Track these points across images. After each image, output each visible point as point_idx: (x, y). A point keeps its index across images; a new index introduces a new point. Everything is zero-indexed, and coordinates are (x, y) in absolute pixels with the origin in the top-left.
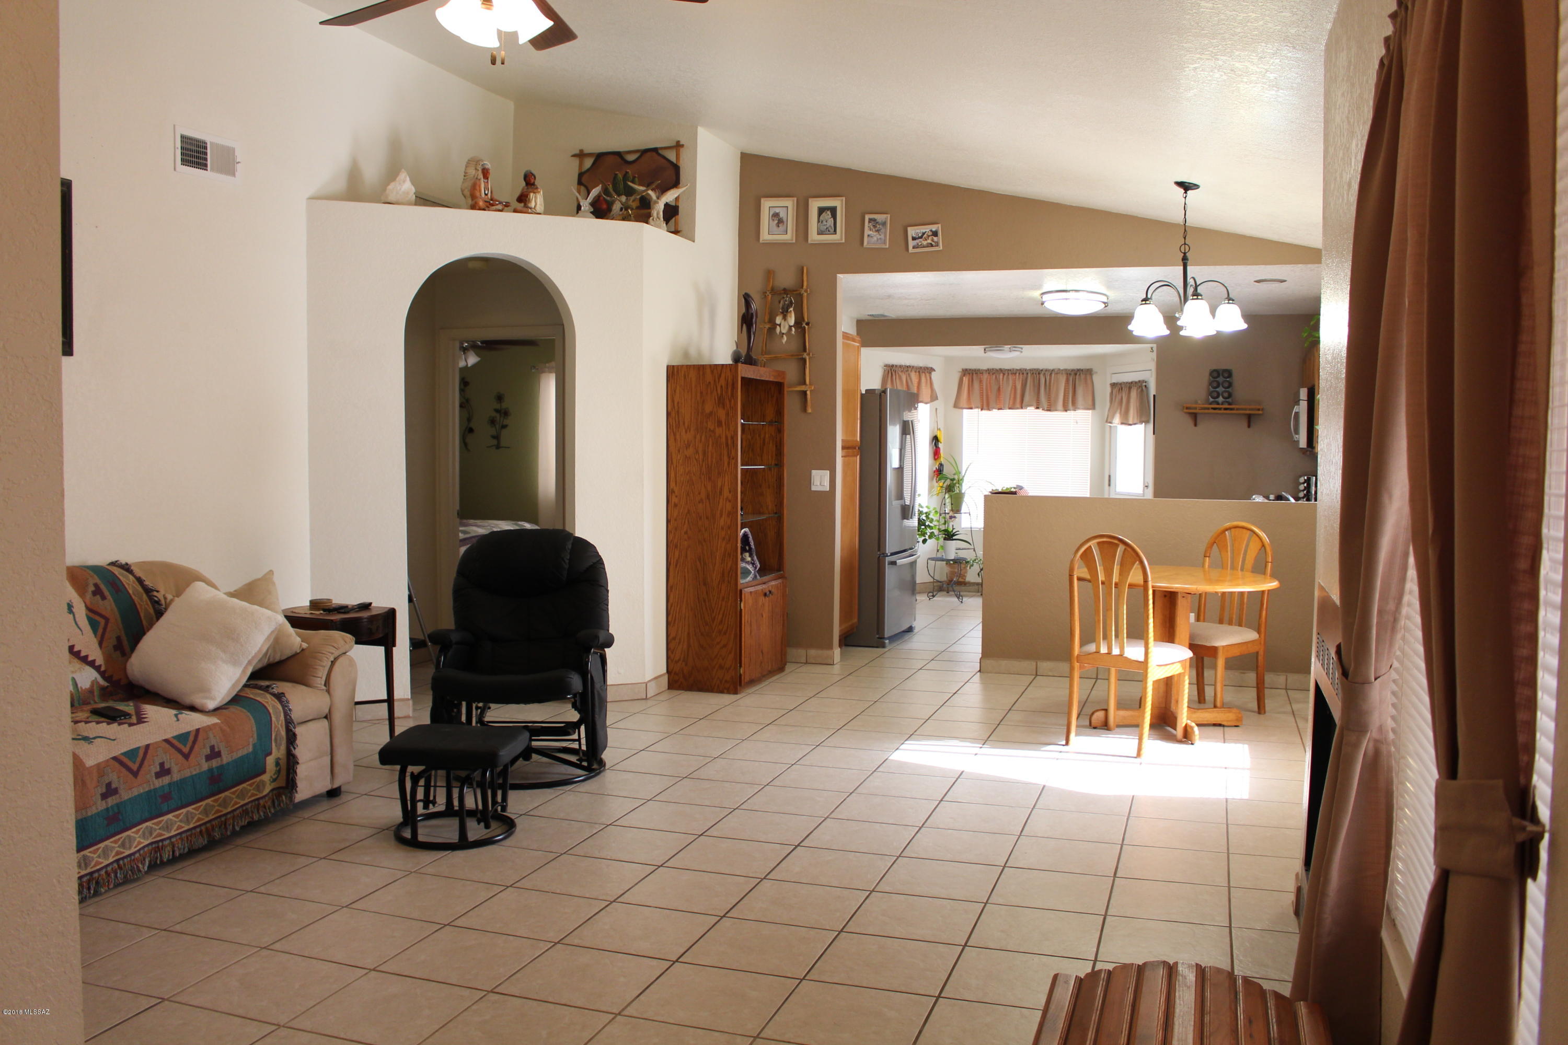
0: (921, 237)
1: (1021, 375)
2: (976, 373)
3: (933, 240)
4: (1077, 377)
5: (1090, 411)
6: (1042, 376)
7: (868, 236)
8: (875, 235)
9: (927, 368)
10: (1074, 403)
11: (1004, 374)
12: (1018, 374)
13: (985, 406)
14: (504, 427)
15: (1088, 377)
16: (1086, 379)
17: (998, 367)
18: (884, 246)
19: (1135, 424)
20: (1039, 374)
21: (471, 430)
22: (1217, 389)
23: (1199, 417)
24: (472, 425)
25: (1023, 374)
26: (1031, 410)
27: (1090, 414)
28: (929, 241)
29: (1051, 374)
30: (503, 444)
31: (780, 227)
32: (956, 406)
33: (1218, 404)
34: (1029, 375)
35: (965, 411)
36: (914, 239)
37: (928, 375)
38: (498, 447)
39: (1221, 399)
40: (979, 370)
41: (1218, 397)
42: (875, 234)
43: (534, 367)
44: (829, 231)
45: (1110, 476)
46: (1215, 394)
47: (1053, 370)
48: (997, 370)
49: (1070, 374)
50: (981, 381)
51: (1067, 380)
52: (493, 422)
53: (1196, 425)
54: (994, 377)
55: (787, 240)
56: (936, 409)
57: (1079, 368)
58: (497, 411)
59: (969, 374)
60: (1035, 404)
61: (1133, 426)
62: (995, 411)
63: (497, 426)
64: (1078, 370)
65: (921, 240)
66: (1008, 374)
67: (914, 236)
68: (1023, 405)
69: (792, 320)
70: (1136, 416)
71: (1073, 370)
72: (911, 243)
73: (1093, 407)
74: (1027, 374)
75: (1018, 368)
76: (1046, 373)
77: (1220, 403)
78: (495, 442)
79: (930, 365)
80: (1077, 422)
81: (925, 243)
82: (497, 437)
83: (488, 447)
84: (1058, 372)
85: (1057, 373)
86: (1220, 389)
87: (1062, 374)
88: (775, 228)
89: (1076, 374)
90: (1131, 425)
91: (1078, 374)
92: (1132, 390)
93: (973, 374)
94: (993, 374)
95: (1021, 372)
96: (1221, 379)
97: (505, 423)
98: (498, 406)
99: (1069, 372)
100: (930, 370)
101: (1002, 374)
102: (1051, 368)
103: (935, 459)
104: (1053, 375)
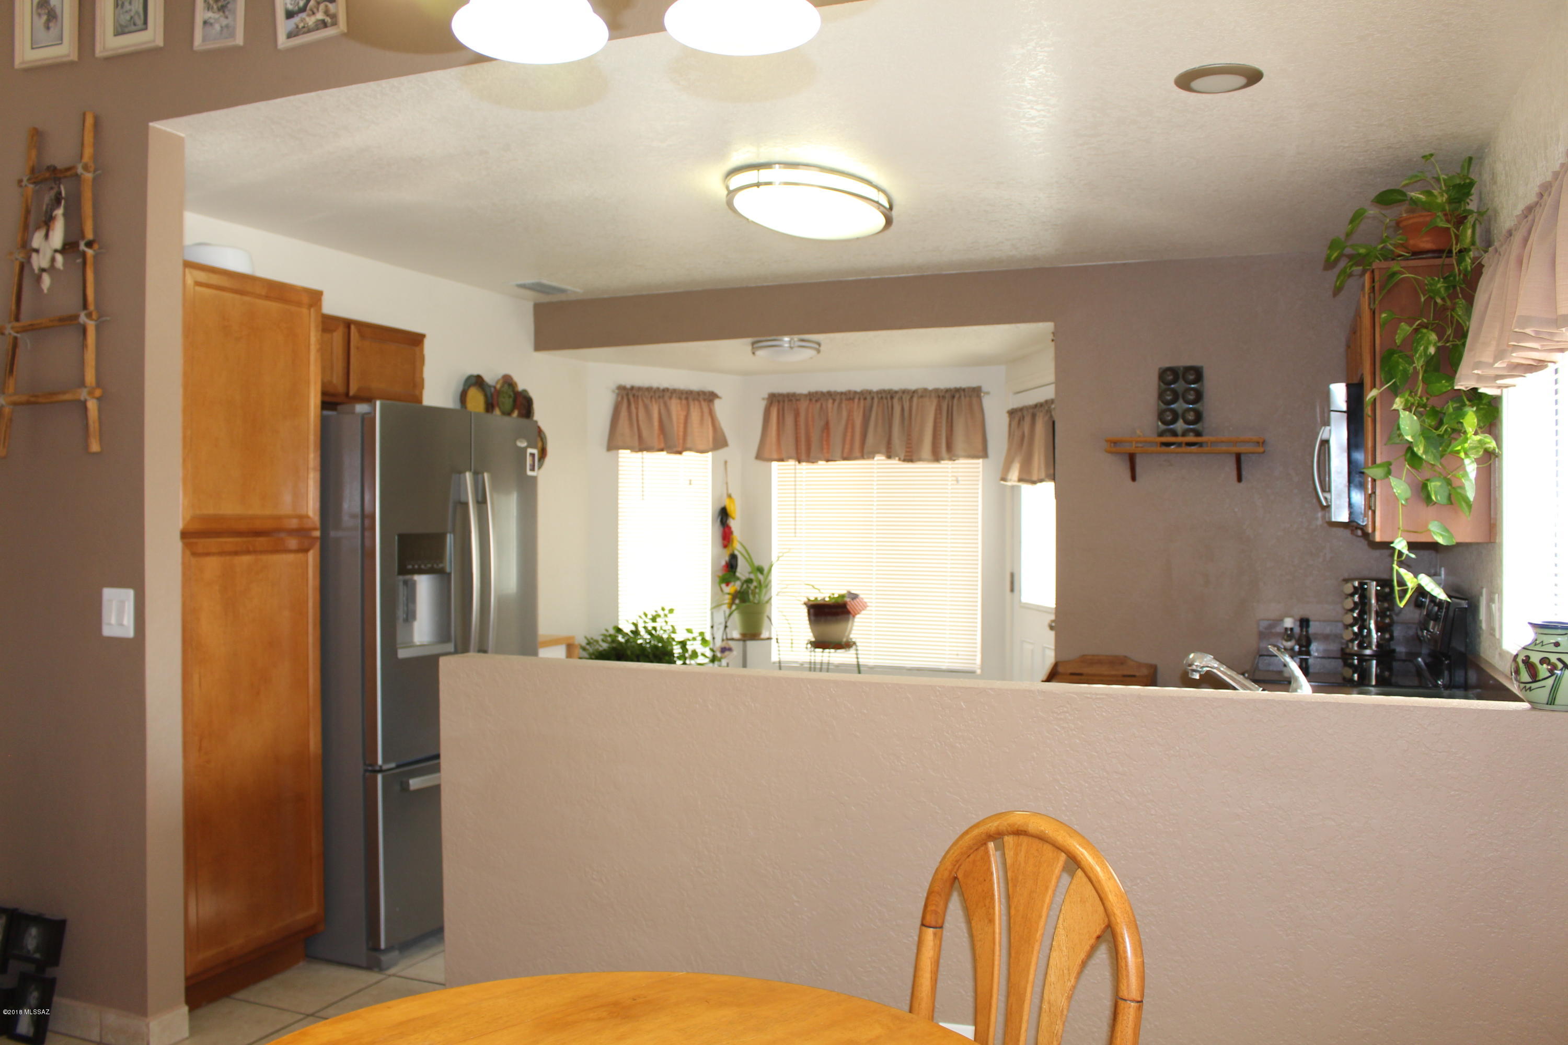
0: (303, 10)
1: (862, 401)
2: (790, 400)
3: (327, 12)
4: (955, 401)
5: (981, 461)
6: (896, 401)
7: (205, 23)
8: (217, 20)
9: (704, 393)
10: (949, 448)
11: (834, 400)
12: (856, 400)
13: (803, 457)
15: (975, 401)
16: (970, 405)
17: (825, 389)
18: (230, 43)
19: (1041, 481)
20: (892, 398)
22: (1173, 406)
23: (1139, 461)
25: (865, 399)
26: (880, 459)
27: (981, 466)
28: (320, 16)
29: (912, 397)
31: (52, 30)
32: (759, 456)
33: (1174, 433)
34: (876, 400)
35: (775, 465)
36: (290, 15)
37: (704, 405)
39: (1180, 426)
40: (794, 395)
41: (1174, 421)
42: (216, 16)
44: (135, 24)
45: (1012, 575)
46: (1169, 417)
47: (915, 392)
48: (822, 394)
49: (944, 397)
50: (797, 415)
51: (939, 409)
53: (1134, 478)
54: (818, 405)
55: (62, 57)
56: (726, 462)
57: (958, 386)
59: (779, 402)
60: (884, 450)
61: (1039, 485)
62: (821, 463)
64: (958, 390)
65: (303, 15)
66: (841, 400)
67: (290, 7)
68: (866, 450)
69: (57, 237)
70: (1043, 466)
71: (947, 391)
72: (283, 26)
73: (983, 453)
74: (873, 399)
75: (858, 389)
76: (904, 397)
77: (1179, 431)
79: (709, 388)
80: (957, 481)
81: (311, 21)
84: (923, 394)
85: (922, 397)
86: (1179, 406)
87: (930, 397)
88: (41, 33)
89: (953, 397)
90: (1034, 482)
91: (957, 396)
92: (1037, 418)
93: (784, 401)
94: (817, 401)
95: (865, 395)
96: (1179, 386)
99: (941, 394)
100: (710, 397)
101: (830, 401)
102: (913, 387)
103: (725, 546)
104: (915, 400)
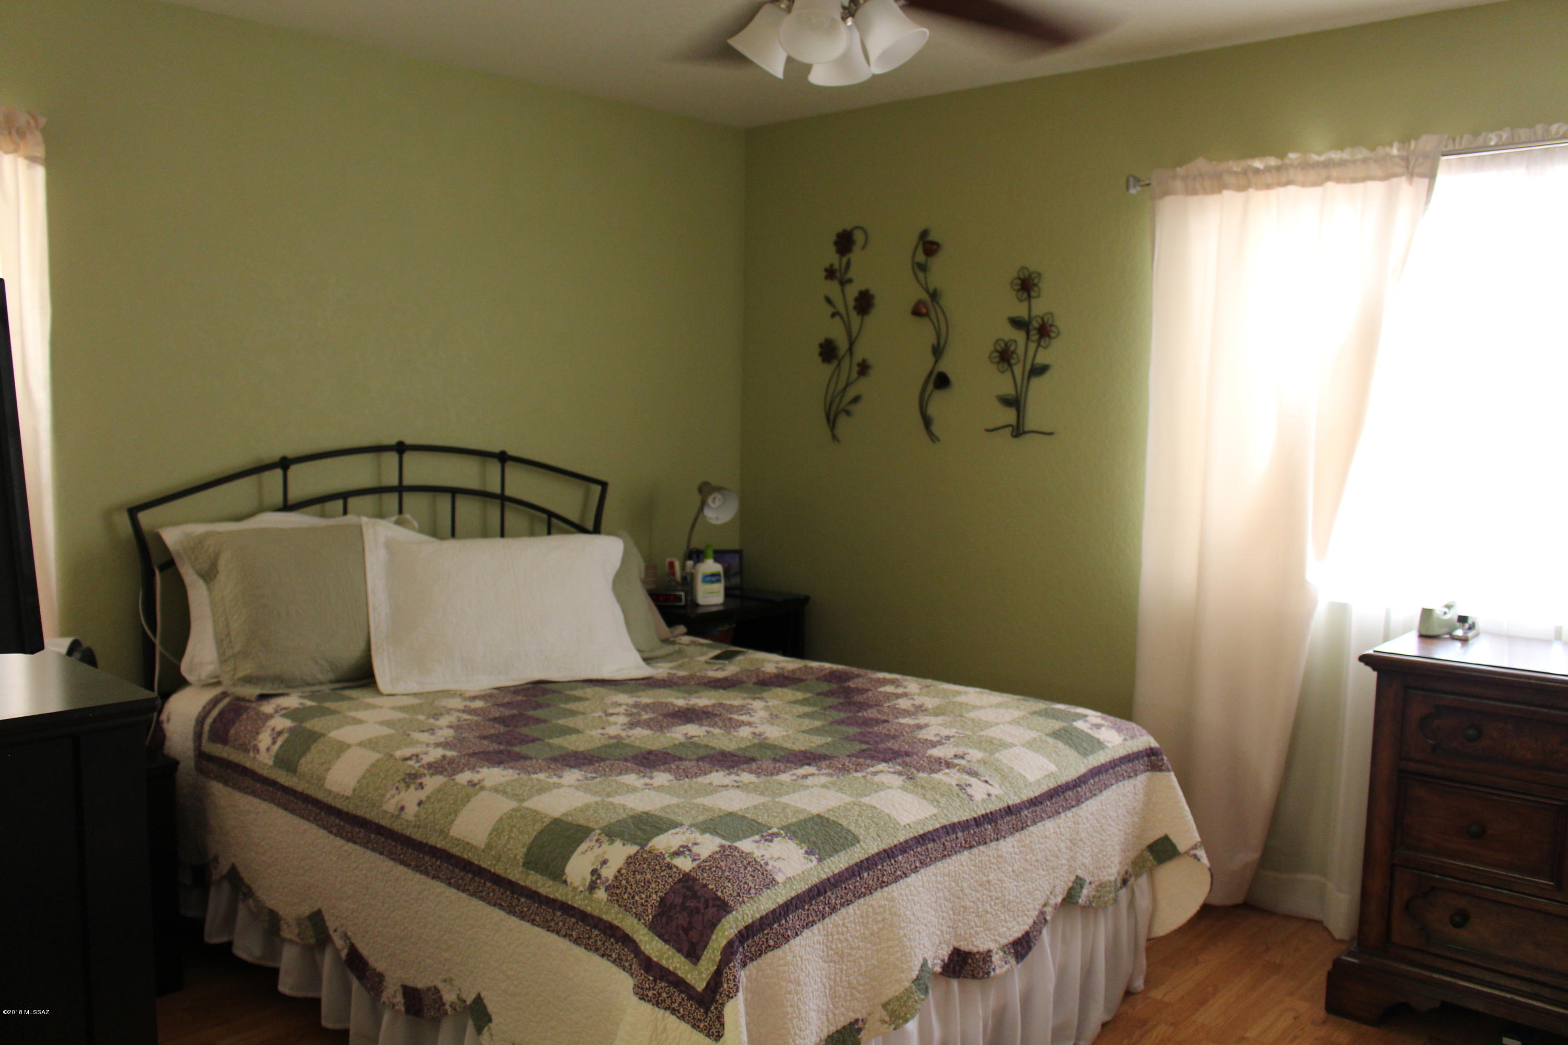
14: (1039, 370)
21: (942, 381)
24: (945, 366)
30: (1031, 422)
38: (1018, 431)
43: (1137, 180)
52: (1004, 356)
58: (1017, 323)
63: (1018, 370)
78: (1009, 416)
82: (1014, 402)
83: (987, 430)
97: (1041, 359)
98: (1020, 311)
